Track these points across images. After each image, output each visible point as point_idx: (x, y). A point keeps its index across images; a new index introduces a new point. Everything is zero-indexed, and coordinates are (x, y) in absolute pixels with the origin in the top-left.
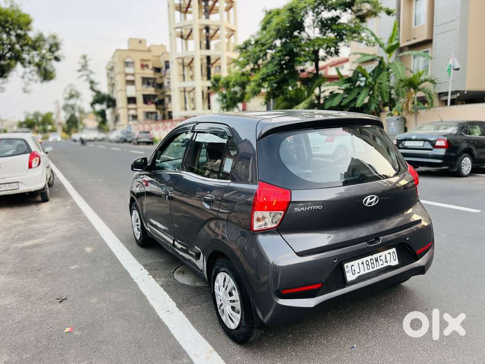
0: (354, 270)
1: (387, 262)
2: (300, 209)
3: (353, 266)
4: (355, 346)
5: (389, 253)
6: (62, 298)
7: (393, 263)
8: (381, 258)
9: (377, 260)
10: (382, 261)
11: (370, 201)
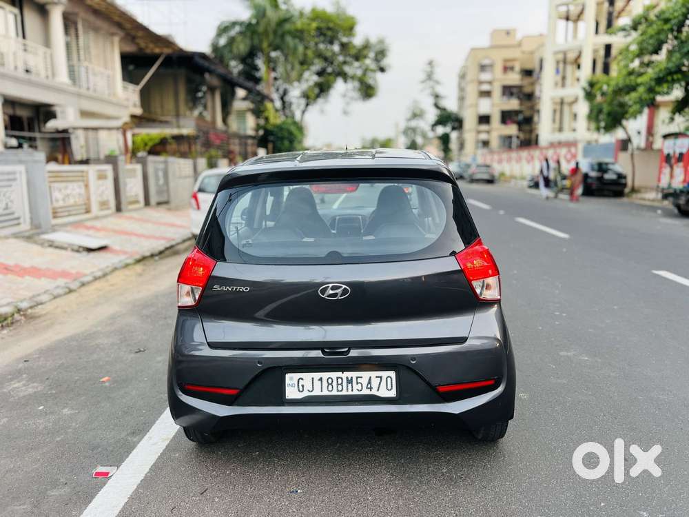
0: (303, 386)
1: (371, 388)
2: (220, 287)
3: (302, 379)
4: (299, 491)
5: (378, 377)
6: (142, 350)
7: (384, 393)
8: (359, 380)
9: (350, 381)
10: (360, 385)
11: (331, 292)
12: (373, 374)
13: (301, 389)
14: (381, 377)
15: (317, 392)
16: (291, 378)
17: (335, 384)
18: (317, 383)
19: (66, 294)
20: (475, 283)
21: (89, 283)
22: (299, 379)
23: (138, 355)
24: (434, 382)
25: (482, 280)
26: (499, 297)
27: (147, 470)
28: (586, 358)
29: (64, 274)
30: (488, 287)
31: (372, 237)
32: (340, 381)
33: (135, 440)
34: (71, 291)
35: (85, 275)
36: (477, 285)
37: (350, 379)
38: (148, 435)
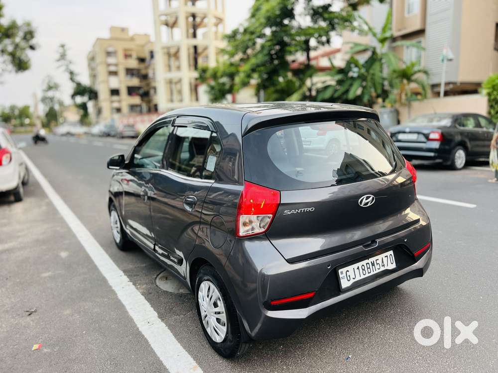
0: (349, 276)
1: (384, 266)
2: (290, 212)
4: (350, 356)
5: (386, 257)
7: (390, 267)
8: (377, 262)
9: (373, 264)
10: (378, 265)
11: (365, 201)
12: (383, 255)
13: (349, 279)
15: (358, 278)
16: (342, 272)
17: (366, 269)
18: (357, 271)
22: (347, 271)
32: (368, 265)
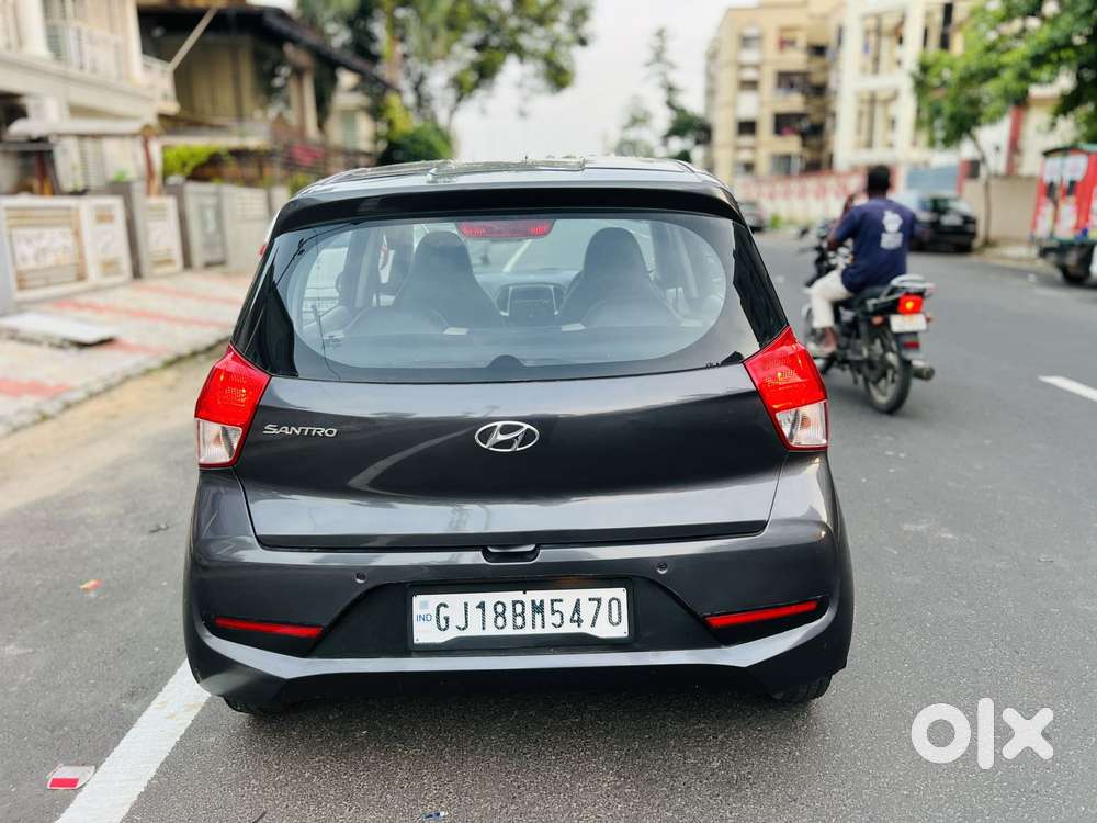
0: (447, 619)
1: (579, 622)
2: (278, 428)
3: (445, 606)
4: (442, 814)
5: (594, 600)
6: (163, 526)
7: (604, 630)
8: (557, 606)
9: (538, 608)
10: (558, 615)
11: (501, 437)
12: (584, 594)
13: (443, 625)
14: (599, 601)
15: (474, 630)
16: (423, 604)
17: (509, 614)
18: (475, 614)
19: (36, 423)
20: (780, 416)
21: (79, 403)
22: (441, 605)
23: (155, 537)
24: (703, 611)
25: (793, 411)
26: (824, 442)
27: (153, 772)
28: (950, 536)
29: (35, 388)
30: (805, 422)
31: (578, 327)
32: (519, 608)
33: (135, 708)
34: (45, 418)
35: (71, 389)
36: (784, 419)
37: (538, 604)
38: (160, 698)
